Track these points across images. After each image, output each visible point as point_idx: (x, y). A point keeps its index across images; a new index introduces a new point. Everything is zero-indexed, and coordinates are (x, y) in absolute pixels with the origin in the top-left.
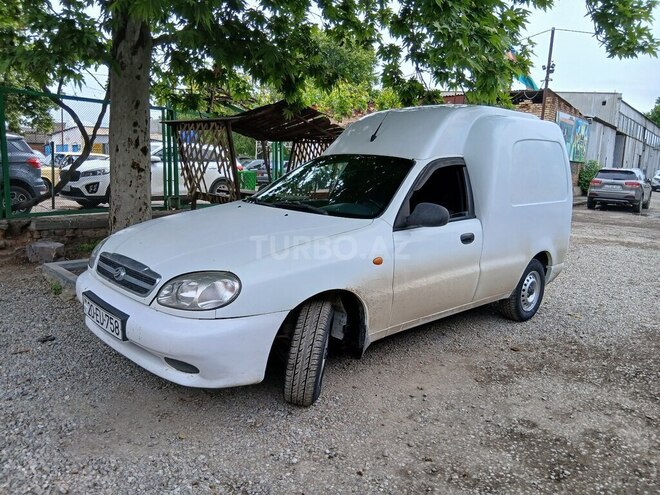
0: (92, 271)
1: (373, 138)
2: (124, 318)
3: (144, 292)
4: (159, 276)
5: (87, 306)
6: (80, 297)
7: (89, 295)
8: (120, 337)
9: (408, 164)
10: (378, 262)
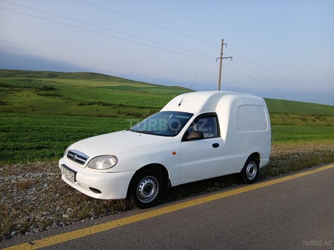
0: (65, 156)
1: (180, 104)
2: (75, 173)
3: (83, 163)
4: (89, 157)
5: (62, 170)
6: (60, 167)
7: (64, 166)
8: (74, 180)
9: (191, 115)
10: (174, 153)
